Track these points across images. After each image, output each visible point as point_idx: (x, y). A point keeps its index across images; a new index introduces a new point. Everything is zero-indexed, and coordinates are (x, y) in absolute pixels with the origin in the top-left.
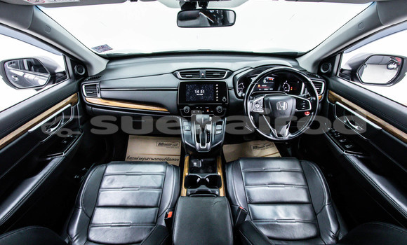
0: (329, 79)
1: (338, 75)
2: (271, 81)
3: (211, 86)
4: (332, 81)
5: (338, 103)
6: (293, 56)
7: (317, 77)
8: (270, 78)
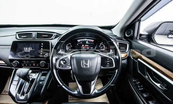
0: (131, 41)
1: (138, 38)
2: (92, 42)
3: (38, 45)
4: (134, 43)
5: (139, 60)
6: (110, 28)
7: (124, 40)
8: (91, 40)
